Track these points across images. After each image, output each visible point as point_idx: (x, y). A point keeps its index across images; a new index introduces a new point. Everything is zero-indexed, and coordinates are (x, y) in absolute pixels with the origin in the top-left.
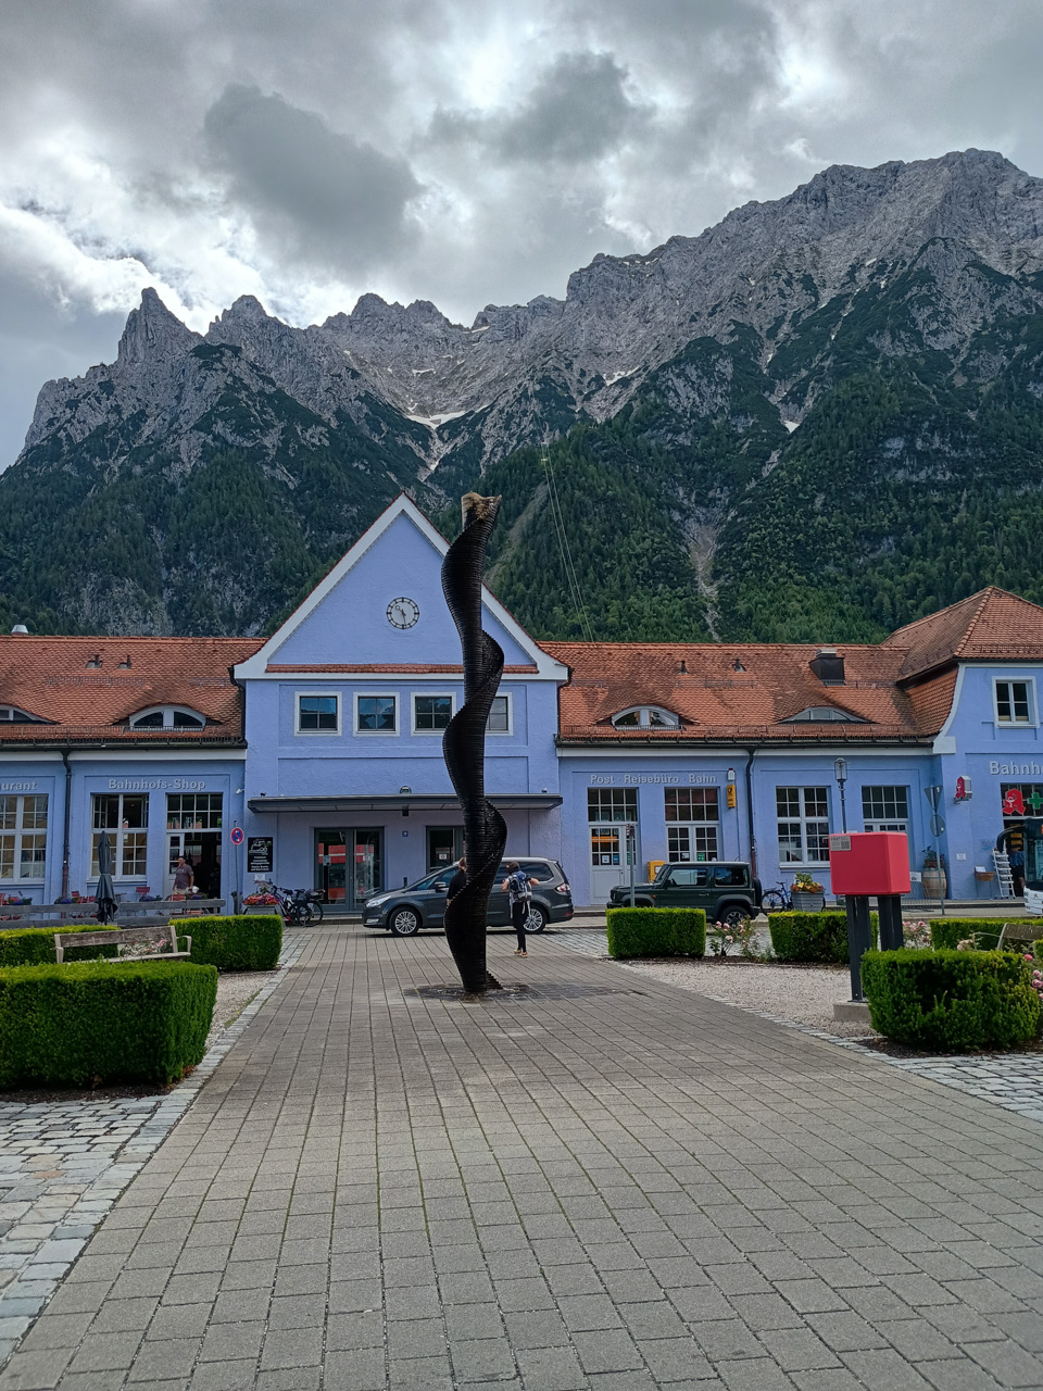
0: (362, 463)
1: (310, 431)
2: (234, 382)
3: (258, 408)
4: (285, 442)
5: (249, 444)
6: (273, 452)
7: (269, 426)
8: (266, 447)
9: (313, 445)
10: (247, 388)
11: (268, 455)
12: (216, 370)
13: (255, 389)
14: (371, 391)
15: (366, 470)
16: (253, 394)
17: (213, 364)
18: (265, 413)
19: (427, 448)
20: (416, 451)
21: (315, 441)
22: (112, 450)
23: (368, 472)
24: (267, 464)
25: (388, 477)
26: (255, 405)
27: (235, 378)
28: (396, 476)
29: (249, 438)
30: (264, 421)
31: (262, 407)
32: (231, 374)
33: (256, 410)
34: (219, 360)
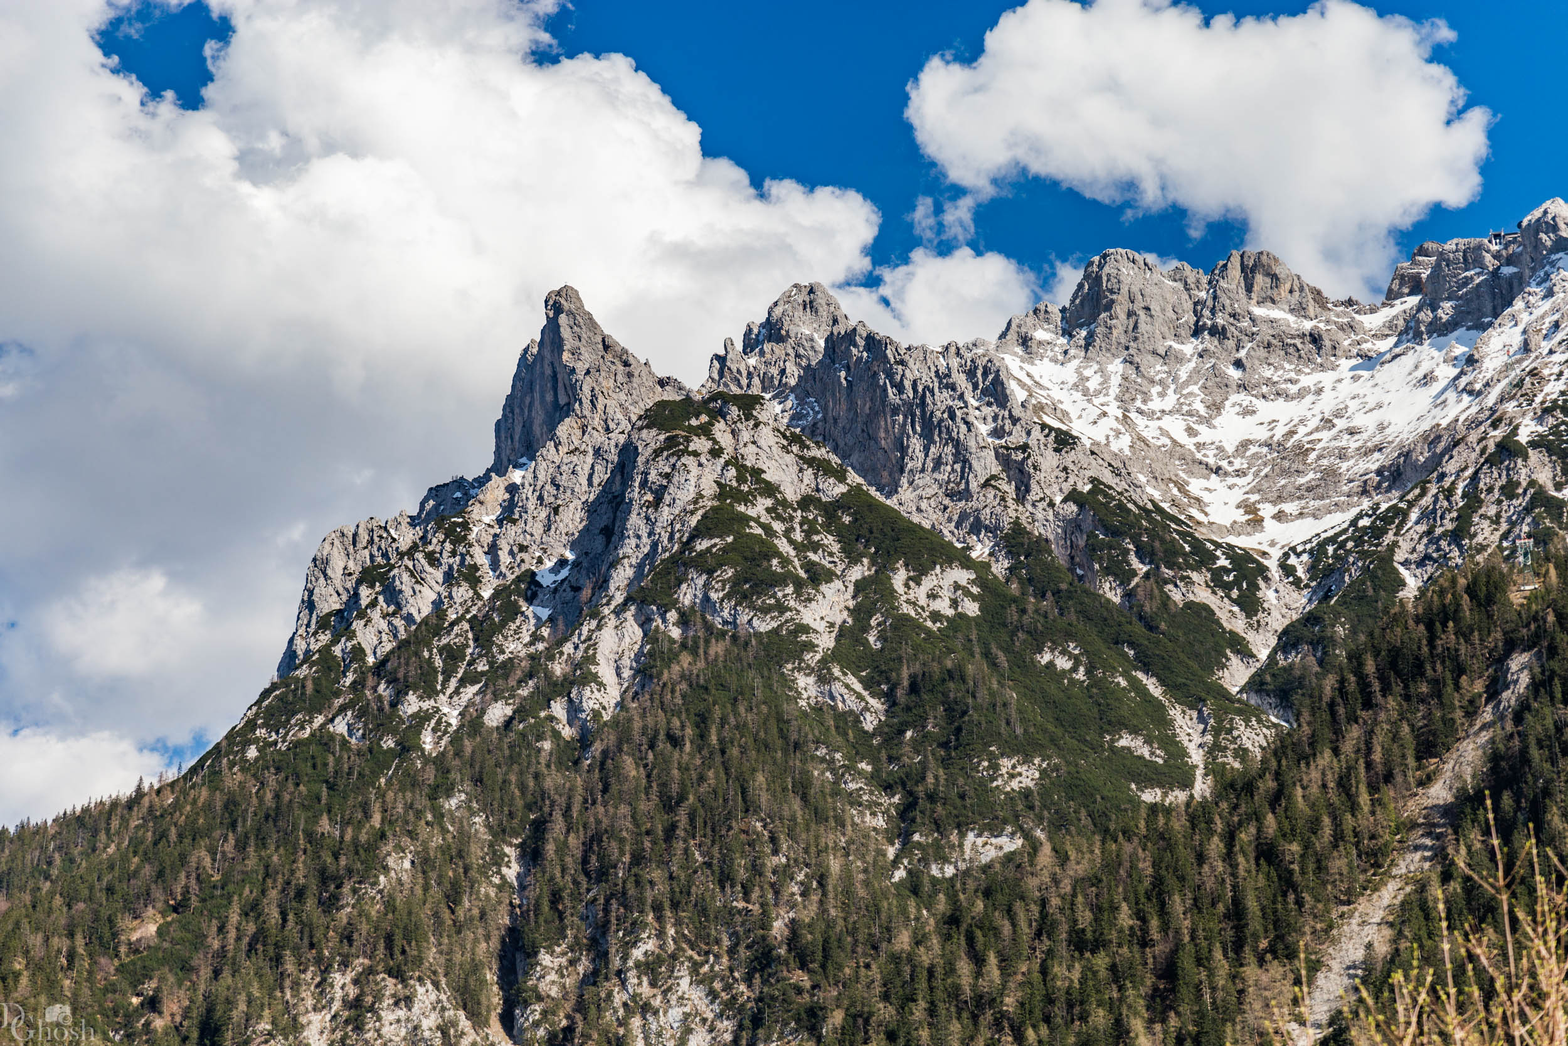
0: (1064, 652)
1: (928, 583)
2: (740, 479)
3: (798, 536)
4: (861, 613)
5: (764, 625)
6: (826, 642)
7: (817, 576)
8: (806, 629)
9: (936, 616)
10: (770, 490)
11: (811, 647)
12: (696, 454)
13: (791, 494)
14: (1107, 477)
15: (1074, 669)
16: (784, 503)
17: (688, 440)
18: (816, 547)
19: (1250, 605)
20: (1222, 616)
21: (943, 606)
22: (448, 675)
23: (1080, 675)
24: (809, 671)
25: (1136, 685)
26: (787, 533)
27: (741, 469)
28: (1162, 681)
29: (765, 610)
30: (809, 567)
31: (808, 534)
32: (735, 461)
33: (791, 542)
34: (705, 431)
